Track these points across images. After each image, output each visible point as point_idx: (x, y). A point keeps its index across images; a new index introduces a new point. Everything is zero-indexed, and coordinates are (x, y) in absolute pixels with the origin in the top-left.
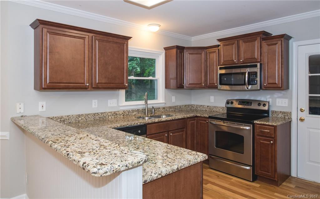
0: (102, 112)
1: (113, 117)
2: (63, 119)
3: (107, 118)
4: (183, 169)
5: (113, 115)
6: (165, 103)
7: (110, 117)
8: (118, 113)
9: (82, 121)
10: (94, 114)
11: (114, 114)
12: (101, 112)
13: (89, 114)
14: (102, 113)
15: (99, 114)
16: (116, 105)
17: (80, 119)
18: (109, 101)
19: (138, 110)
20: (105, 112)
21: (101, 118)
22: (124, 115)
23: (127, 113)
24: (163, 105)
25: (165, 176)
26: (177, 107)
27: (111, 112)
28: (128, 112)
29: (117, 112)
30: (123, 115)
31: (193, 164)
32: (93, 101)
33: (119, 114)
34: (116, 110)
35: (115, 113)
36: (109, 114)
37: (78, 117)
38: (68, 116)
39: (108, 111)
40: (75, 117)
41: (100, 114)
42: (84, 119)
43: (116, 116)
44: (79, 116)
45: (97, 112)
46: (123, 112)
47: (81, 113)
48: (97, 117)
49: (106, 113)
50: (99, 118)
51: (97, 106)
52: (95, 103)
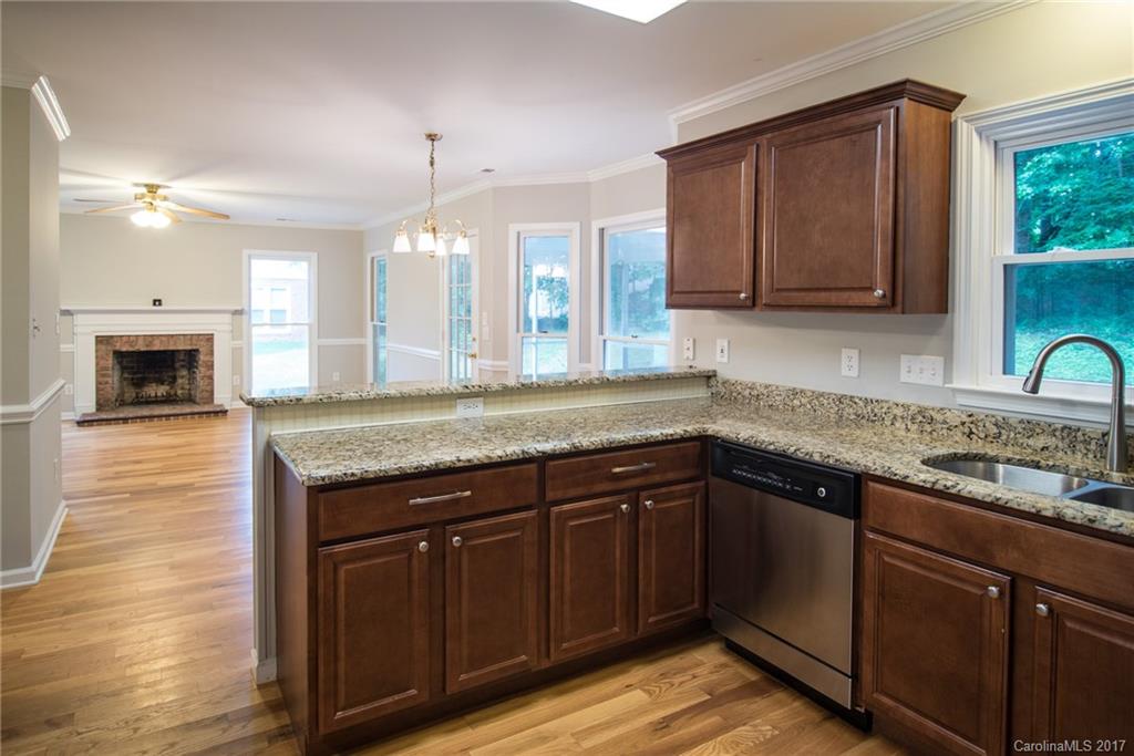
0: (869, 396)
1: (913, 427)
2: (756, 392)
5: (913, 419)
7: (899, 424)
8: (938, 417)
9: (801, 410)
10: (840, 399)
11: (920, 418)
12: (864, 395)
13: (822, 395)
14: (867, 401)
15: (857, 400)
16: (938, 382)
17: (796, 402)
18: (907, 360)
20: (878, 398)
21: (864, 417)
22: (971, 433)
23: (993, 429)
27: (906, 407)
28: (996, 425)
29: (933, 413)
30: (967, 430)
32: (846, 352)
33: (945, 422)
34: (926, 403)
35: (921, 411)
36: (899, 412)
37: (792, 397)
38: (766, 387)
40: (784, 395)
41: (861, 404)
42: (809, 406)
43: (929, 427)
44: (795, 393)
45: (849, 393)
46: (967, 419)
47: (799, 386)
48: (849, 412)
49: (885, 406)
50: (855, 414)
51: (854, 373)
52: (850, 358)
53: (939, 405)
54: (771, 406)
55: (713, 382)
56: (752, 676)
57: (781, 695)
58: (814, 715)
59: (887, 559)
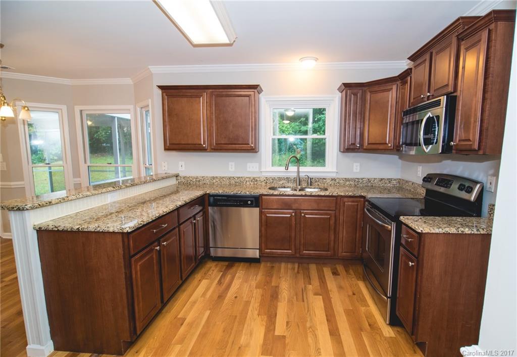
0: (239, 176)
1: (252, 183)
2: (198, 180)
3: (244, 183)
4: (85, 231)
5: (252, 181)
6: (337, 172)
7: (248, 183)
8: (258, 180)
9: (217, 183)
10: (230, 178)
12: (237, 176)
13: (223, 177)
14: (238, 178)
16: (257, 170)
17: (214, 181)
18: (249, 164)
19: (287, 178)
20: (242, 176)
21: (237, 182)
22: (267, 182)
23: (272, 181)
24: (334, 175)
25: (62, 231)
26: (361, 181)
27: (249, 178)
28: (272, 179)
30: (265, 182)
31: (101, 231)
32: (230, 163)
33: (260, 181)
34: (255, 176)
35: (254, 178)
36: (247, 179)
38: (203, 177)
39: (246, 175)
40: (209, 179)
41: (236, 179)
42: (219, 182)
43: (256, 183)
44: (214, 178)
45: (233, 176)
46: (265, 179)
47: (215, 176)
48: (233, 182)
49: (244, 178)
50: (235, 182)
51: (233, 169)
52: (232, 165)
53: (258, 176)
54: (205, 184)
55: (179, 178)
56: (226, 263)
57: (237, 264)
58: (247, 264)
59: (268, 215)
